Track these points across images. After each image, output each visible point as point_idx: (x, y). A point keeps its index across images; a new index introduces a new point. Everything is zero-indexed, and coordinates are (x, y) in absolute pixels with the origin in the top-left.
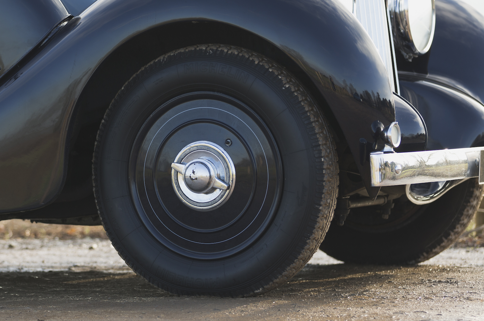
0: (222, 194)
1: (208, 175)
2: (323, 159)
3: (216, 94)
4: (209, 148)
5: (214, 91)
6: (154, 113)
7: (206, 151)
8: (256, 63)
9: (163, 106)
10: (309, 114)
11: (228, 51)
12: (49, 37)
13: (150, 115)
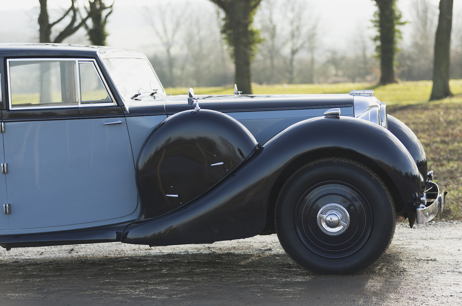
0: (344, 228)
1: (338, 219)
2: (392, 211)
3: (339, 181)
4: (337, 207)
5: (338, 180)
6: (307, 190)
7: (335, 208)
8: (359, 167)
9: (312, 187)
10: (385, 191)
11: (344, 162)
12: (252, 154)
13: (306, 191)
